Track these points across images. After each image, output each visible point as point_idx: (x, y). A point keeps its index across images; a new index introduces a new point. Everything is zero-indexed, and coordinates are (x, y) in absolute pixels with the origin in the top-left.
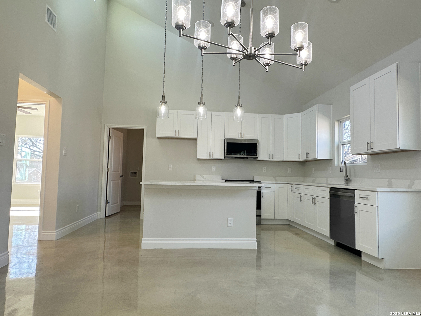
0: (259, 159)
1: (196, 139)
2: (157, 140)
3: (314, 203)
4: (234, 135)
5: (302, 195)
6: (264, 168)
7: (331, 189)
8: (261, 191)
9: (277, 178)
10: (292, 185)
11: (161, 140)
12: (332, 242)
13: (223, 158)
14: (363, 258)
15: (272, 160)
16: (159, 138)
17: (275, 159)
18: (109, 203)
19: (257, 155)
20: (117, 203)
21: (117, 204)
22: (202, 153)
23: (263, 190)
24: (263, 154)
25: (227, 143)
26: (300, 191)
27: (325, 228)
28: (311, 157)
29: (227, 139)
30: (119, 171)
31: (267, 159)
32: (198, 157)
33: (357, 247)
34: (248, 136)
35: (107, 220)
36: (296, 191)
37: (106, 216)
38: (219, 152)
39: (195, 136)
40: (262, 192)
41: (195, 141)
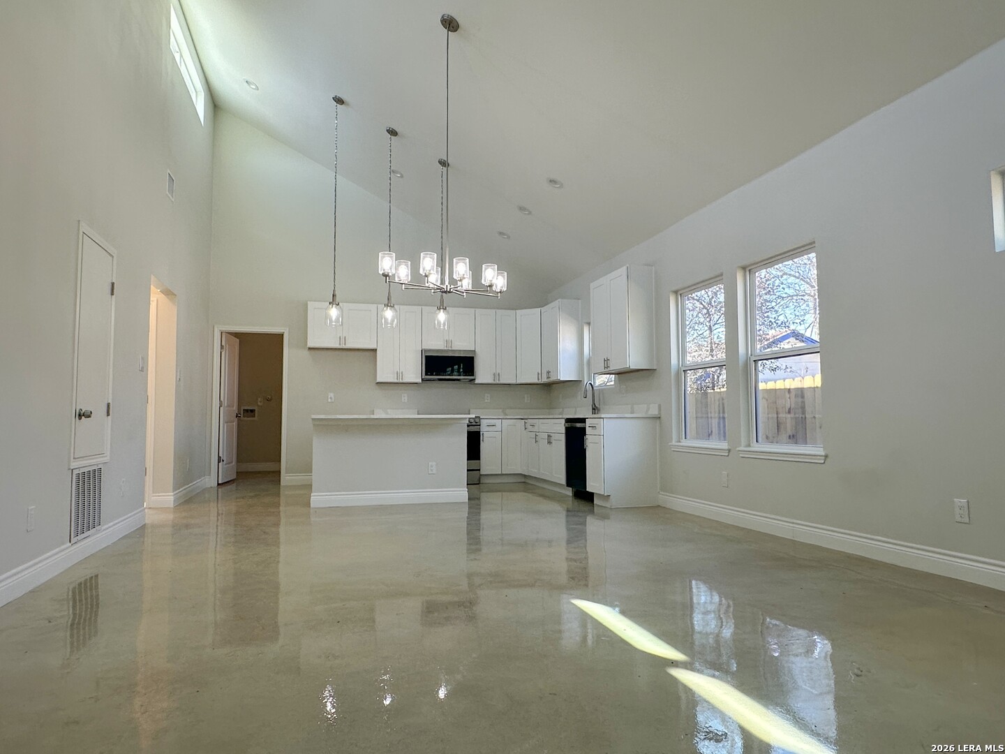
0: (477, 382)
1: (375, 350)
2: (306, 353)
3: (550, 443)
4: (437, 345)
5: (537, 434)
6: (486, 395)
7: (568, 420)
8: (479, 432)
9: (508, 411)
10: (526, 421)
11: (313, 352)
12: (569, 492)
13: (420, 381)
14: (596, 501)
15: (497, 382)
16: (309, 348)
17: (502, 381)
18: (223, 461)
19: (473, 375)
20: (232, 462)
21: (231, 465)
22: (384, 375)
23: (484, 429)
24: (483, 374)
25: (426, 357)
26: (536, 429)
27: (561, 477)
28: (553, 379)
29: (426, 351)
30: (233, 406)
31: (490, 381)
32: (379, 380)
33: (589, 489)
34: (459, 345)
35: (220, 490)
36: (530, 428)
37: (218, 484)
38: (413, 371)
39: (373, 346)
40: (481, 433)
41: (372, 353)
